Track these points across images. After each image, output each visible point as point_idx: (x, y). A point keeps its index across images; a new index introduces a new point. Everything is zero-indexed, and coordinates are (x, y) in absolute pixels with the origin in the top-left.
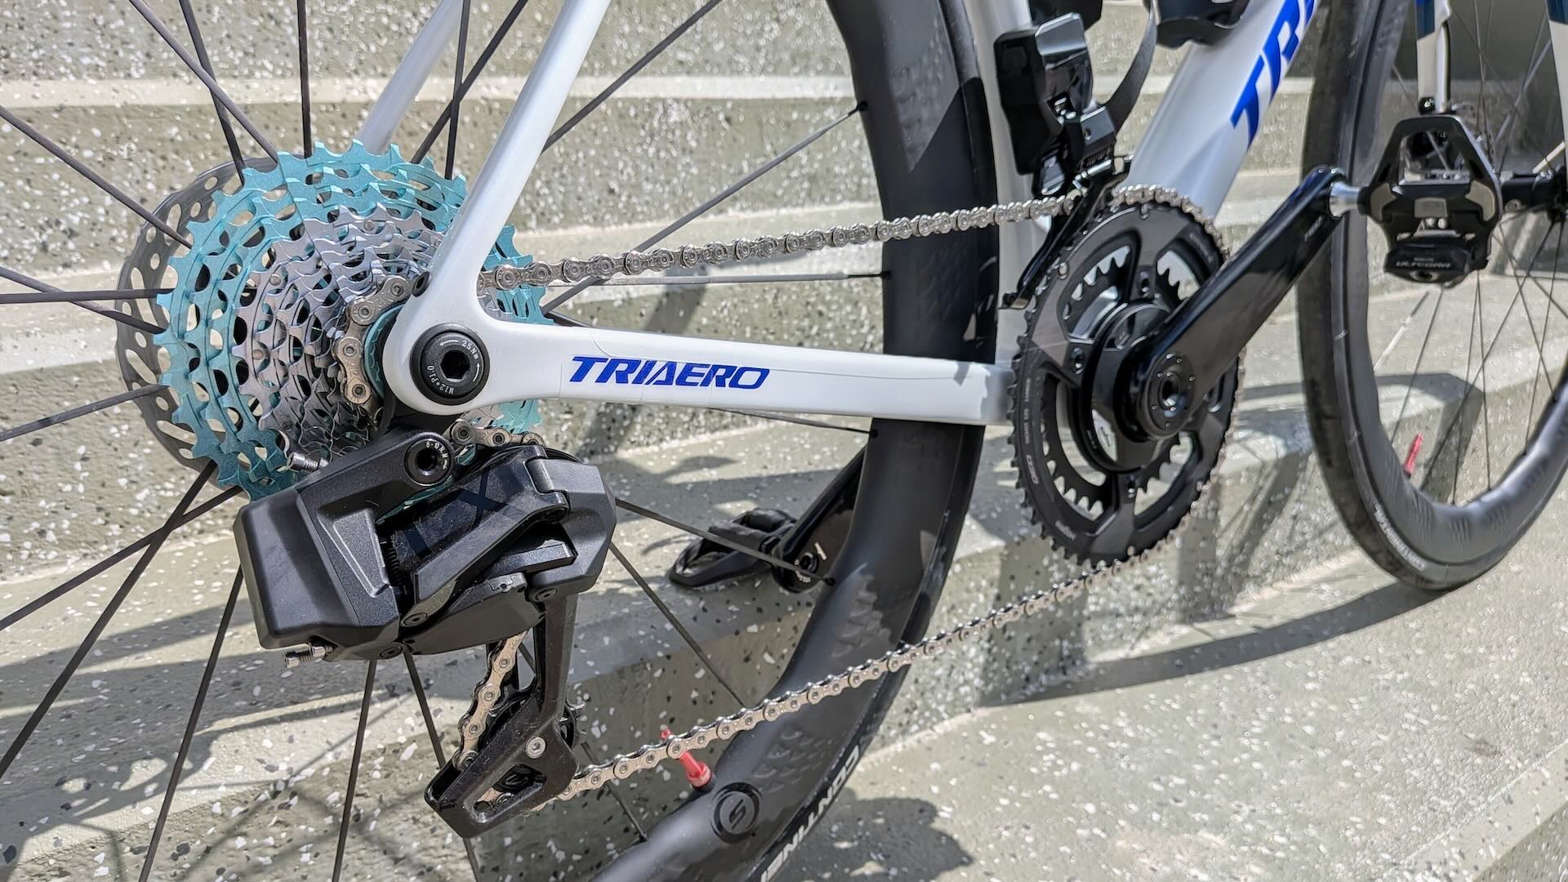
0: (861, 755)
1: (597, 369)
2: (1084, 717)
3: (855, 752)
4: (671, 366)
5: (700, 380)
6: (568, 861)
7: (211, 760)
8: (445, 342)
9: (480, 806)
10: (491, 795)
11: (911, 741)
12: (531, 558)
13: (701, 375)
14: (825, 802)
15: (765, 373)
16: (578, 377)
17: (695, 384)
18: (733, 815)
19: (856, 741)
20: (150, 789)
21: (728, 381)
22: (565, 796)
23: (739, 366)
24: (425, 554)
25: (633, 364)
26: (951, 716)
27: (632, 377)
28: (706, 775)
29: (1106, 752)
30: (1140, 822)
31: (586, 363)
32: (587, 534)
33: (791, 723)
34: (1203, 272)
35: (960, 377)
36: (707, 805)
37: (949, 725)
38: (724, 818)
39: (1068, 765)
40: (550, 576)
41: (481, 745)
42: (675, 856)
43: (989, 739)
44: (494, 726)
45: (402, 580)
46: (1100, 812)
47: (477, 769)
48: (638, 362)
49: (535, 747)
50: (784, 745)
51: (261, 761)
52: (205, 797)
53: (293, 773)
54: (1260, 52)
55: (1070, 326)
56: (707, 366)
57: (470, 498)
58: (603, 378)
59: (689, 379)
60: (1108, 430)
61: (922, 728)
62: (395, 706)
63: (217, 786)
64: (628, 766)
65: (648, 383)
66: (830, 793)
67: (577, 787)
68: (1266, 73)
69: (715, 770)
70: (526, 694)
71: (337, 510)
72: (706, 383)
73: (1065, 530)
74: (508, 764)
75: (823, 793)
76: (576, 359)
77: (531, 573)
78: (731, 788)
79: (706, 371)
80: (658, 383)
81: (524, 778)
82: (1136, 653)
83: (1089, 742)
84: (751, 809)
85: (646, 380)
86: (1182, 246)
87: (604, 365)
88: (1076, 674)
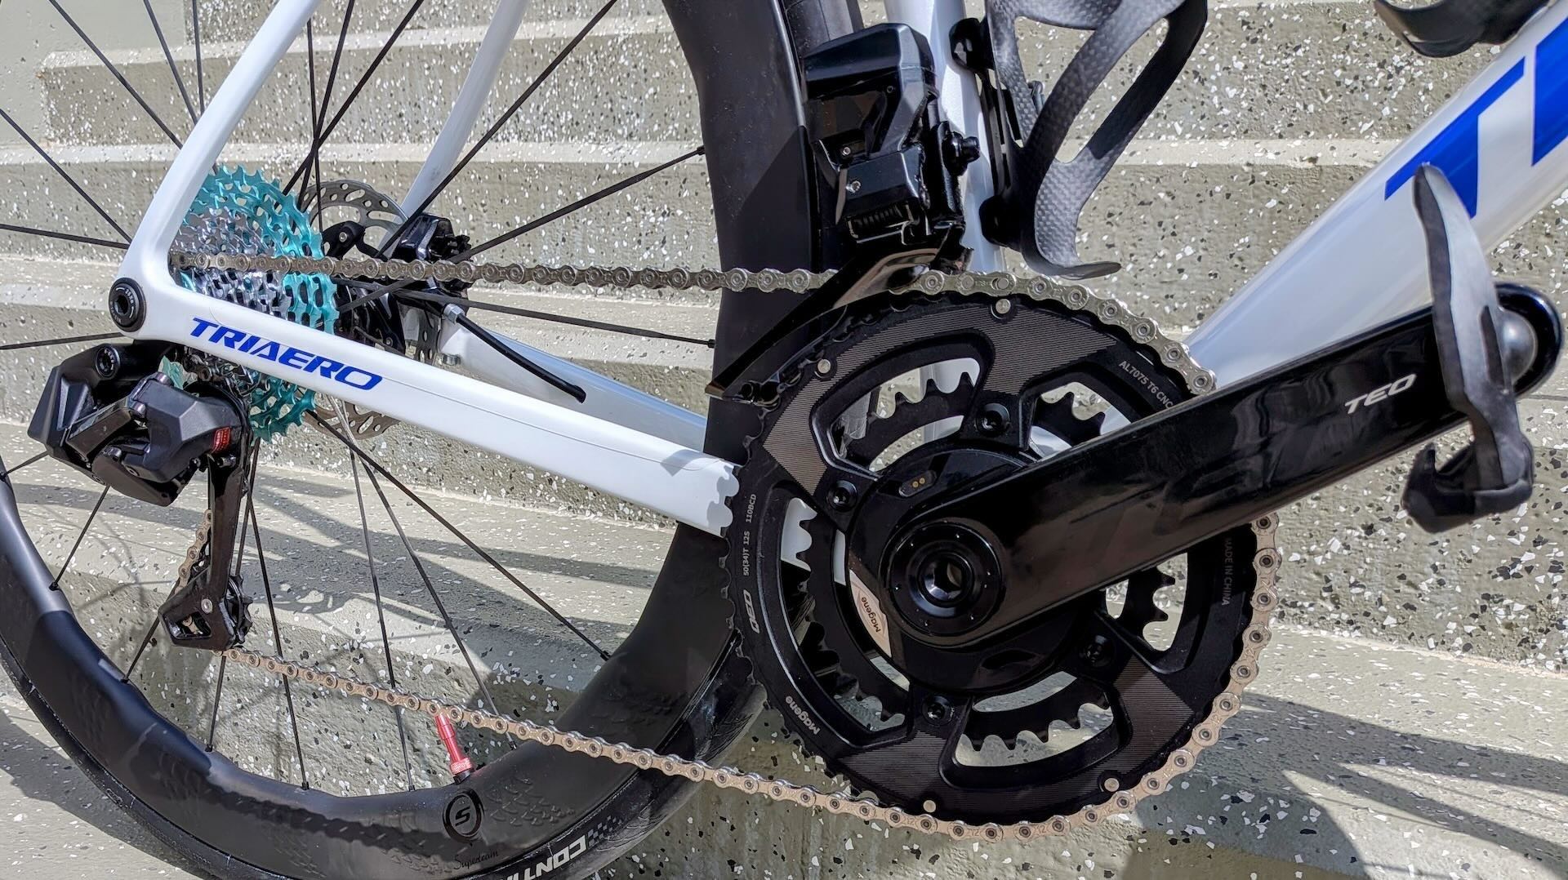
1: (210, 332)
4: (275, 346)
5: (304, 365)
7: (341, 609)
8: (120, 287)
13: (305, 361)
14: (543, 868)
15: (375, 380)
16: (197, 333)
17: (299, 367)
18: (460, 815)
20: (306, 609)
21: (334, 374)
23: (347, 364)
25: (239, 336)
27: (238, 345)
31: (203, 326)
36: (450, 793)
38: (453, 812)
48: (243, 335)
49: (206, 605)
50: (514, 784)
51: (358, 624)
52: (323, 628)
53: (364, 641)
56: (312, 355)
58: (215, 339)
59: (292, 361)
62: (440, 633)
63: (330, 625)
65: (253, 353)
66: (549, 862)
72: (310, 368)
76: (196, 320)
79: (310, 359)
80: (261, 355)
85: (250, 351)
87: (215, 330)
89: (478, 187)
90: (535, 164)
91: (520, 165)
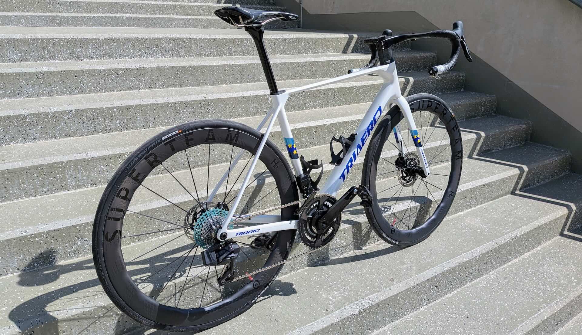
0: (276, 277)
1: (239, 234)
2: (324, 270)
3: (275, 276)
4: (247, 232)
5: (251, 232)
6: (232, 291)
8: (223, 234)
9: (223, 282)
10: (224, 281)
11: (292, 273)
12: (230, 256)
14: (270, 284)
15: (259, 230)
16: (237, 235)
18: (256, 285)
19: (275, 275)
22: (233, 281)
24: (220, 256)
25: (243, 233)
26: (300, 269)
28: (252, 279)
29: (325, 276)
30: (325, 289)
32: (237, 253)
33: (265, 272)
34: (333, 203)
35: (290, 223)
36: (252, 283)
37: (300, 271)
38: (254, 285)
39: (318, 279)
40: (232, 258)
41: (223, 275)
42: (247, 290)
43: (306, 274)
44: (225, 273)
45: (218, 258)
46: (320, 287)
47: (223, 278)
49: (229, 276)
50: (264, 275)
54: (345, 167)
55: (308, 214)
57: (225, 250)
59: (249, 233)
60: (315, 229)
61: (294, 271)
64: (240, 278)
66: (271, 282)
67: (234, 280)
68: (346, 170)
69: (254, 278)
70: (229, 269)
71: (212, 252)
73: (308, 244)
74: (226, 278)
75: (270, 282)
76: (236, 233)
77: (231, 258)
78: (256, 281)
80: (245, 234)
81: (228, 279)
82: (340, 257)
83: (323, 275)
84: (258, 285)
86: (328, 200)
88: (326, 262)
89: (42, 170)
90: (63, 162)
91: (57, 163)
